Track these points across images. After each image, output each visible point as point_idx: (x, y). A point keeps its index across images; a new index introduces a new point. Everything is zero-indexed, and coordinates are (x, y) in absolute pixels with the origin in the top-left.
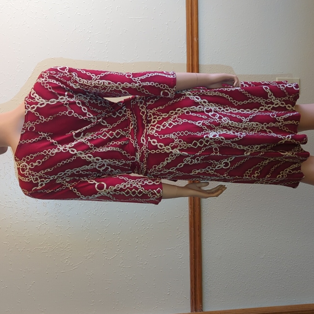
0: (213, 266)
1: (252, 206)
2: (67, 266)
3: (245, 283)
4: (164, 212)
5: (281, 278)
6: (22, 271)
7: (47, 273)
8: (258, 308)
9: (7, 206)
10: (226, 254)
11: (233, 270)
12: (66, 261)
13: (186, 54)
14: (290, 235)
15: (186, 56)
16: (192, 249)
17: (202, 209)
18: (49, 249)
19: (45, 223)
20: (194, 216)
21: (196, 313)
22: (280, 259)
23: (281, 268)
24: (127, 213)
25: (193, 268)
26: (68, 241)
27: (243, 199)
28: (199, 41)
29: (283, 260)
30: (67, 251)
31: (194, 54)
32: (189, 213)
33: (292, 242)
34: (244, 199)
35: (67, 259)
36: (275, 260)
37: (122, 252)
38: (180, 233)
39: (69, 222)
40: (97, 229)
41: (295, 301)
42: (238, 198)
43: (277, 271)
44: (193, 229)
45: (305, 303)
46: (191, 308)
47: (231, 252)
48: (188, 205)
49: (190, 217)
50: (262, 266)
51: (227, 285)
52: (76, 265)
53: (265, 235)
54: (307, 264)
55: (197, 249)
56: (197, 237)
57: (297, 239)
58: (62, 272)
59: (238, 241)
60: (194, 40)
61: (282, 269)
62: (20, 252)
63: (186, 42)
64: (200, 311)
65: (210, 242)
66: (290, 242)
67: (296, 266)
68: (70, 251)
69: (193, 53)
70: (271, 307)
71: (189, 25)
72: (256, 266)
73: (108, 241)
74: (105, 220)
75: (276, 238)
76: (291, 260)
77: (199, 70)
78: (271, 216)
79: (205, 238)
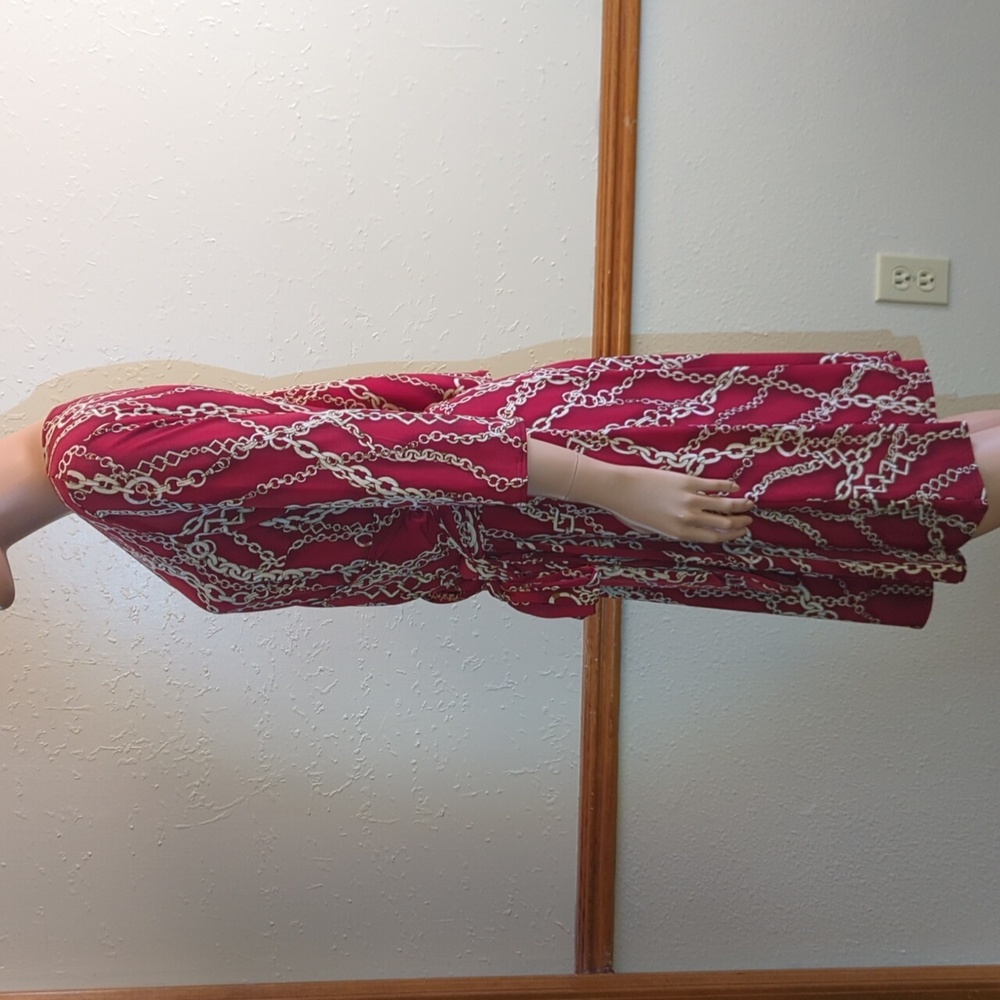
0: (652, 833)
2: (194, 808)
3: (751, 892)
4: (505, 657)
5: (864, 881)
6: (53, 817)
7: (132, 829)
8: (785, 972)
9: (18, 614)
10: (693, 796)
11: (714, 847)
12: (194, 792)
13: (596, 168)
14: (899, 749)
15: (596, 174)
16: (590, 775)
17: (624, 652)
18: (140, 754)
19: (134, 673)
20: (599, 673)
21: (592, 976)
22: (863, 821)
23: (866, 850)
24: (389, 653)
25: (589, 833)
26: (200, 730)
28: (639, 128)
29: (871, 825)
30: (198, 764)
31: (621, 166)
32: (585, 663)
35: (196, 788)
36: (846, 825)
37: (369, 774)
38: (553, 724)
39: (207, 672)
40: (294, 699)
41: (905, 954)
43: (851, 860)
44: (593, 713)
45: (933, 963)
46: (577, 960)
47: (710, 793)
49: (587, 677)
50: (807, 839)
51: (693, 893)
52: (224, 807)
53: (820, 745)
54: (949, 841)
55: (605, 778)
56: (607, 736)
57: (921, 761)
58: (181, 828)
59: (735, 759)
60: (623, 124)
61: (867, 853)
62: (51, 758)
63: (597, 131)
64: (605, 972)
65: (647, 757)
66: (897, 771)
67: (912, 845)
68: (206, 764)
69: (618, 165)
70: (826, 971)
71: (610, 76)
72: (787, 839)
73: (327, 738)
74: (321, 670)
75: (853, 755)
76: (900, 826)
78: (842, 685)
79: (630, 745)
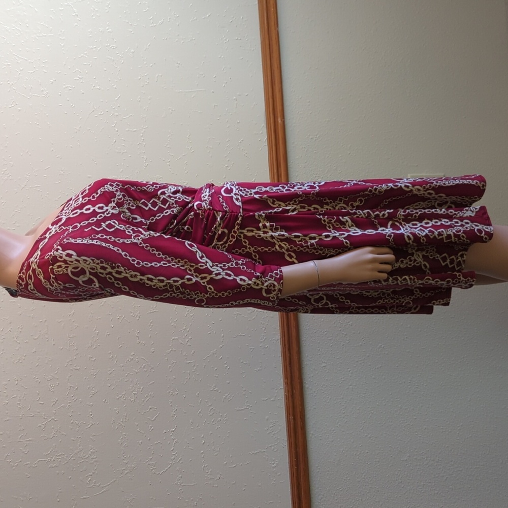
0: (328, 477)
1: (384, 377)
2: (90, 487)
3: (381, 503)
4: (244, 393)
5: (437, 492)
6: (17, 499)
7: (59, 501)
10: (346, 456)
11: (360, 481)
12: (90, 479)
13: (266, 144)
14: (447, 422)
15: (267, 147)
16: (293, 450)
17: (304, 385)
18: (60, 461)
19: (54, 419)
20: (293, 395)
22: (433, 460)
23: (437, 475)
24: (184, 396)
25: (295, 481)
26: (90, 446)
27: (369, 367)
28: (286, 123)
29: (438, 462)
30: (91, 463)
31: (279, 142)
32: (285, 392)
33: (450, 432)
34: (370, 365)
36: (425, 463)
37: (180, 460)
38: (272, 425)
39: (91, 415)
40: (137, 425)
42: (360, 364)
43: (430, 481)
44: (292, 417)
47: (355, 453)
48: (282, 380)
49: (287, 399)
50: (406, 473)
52: (106, 485)
53: (408, 423)
54: (478, 466)
55: (301, 450)
56: (300, 429)
57: (459, 426)
58: (84, 499)
59: (366, 434)
60: (278, 122)
61: (437, 477)
62: (14, 468)
63: (265, 126)
65: (321, 438)
66: (447, 433)
67: (459, 470)
68: (95, 463)
69: (277, 142)
71: (269, 99)
72: (396, 473)
73: (156, 444)
74: (150, 409)
75: (425, 427)
76: (452, 461)
77: (289, 167)
78: (415, 391)
79: (312, 432)
